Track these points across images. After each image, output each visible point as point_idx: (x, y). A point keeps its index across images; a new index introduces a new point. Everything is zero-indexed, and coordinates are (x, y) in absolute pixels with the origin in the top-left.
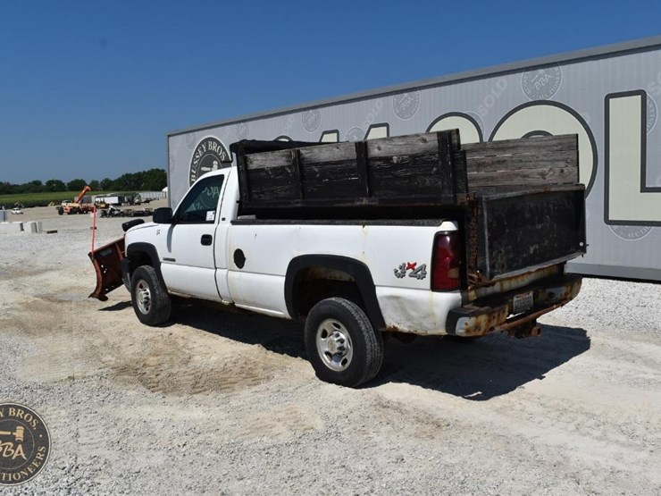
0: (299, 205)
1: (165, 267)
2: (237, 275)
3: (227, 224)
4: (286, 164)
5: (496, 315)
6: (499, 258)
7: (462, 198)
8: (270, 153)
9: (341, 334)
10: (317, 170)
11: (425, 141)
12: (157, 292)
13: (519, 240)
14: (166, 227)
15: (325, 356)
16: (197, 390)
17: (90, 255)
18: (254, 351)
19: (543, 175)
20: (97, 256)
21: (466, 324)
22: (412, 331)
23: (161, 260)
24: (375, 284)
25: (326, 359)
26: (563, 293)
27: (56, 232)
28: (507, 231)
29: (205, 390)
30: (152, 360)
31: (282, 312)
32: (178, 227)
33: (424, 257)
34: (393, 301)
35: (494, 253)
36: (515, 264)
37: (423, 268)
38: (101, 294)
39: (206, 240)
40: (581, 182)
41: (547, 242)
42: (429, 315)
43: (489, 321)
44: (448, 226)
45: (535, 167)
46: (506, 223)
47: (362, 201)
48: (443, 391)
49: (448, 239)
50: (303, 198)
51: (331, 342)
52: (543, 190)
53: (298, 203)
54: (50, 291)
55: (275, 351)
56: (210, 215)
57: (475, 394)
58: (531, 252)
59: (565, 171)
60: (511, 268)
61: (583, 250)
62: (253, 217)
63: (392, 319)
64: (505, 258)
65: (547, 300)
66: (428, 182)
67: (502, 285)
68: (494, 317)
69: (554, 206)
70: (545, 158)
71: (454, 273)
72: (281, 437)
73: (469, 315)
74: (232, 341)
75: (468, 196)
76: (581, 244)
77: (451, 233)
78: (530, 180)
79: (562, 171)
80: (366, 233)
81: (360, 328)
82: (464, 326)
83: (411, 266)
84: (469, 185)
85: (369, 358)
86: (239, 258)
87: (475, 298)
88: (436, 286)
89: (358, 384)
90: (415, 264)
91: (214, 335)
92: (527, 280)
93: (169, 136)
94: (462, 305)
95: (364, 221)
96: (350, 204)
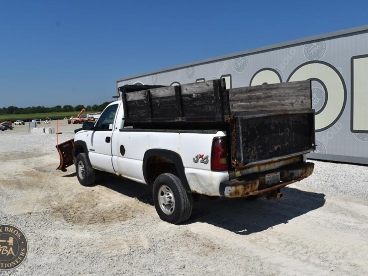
0: (150, 121)
1: (90, 154)
2: (122, 159)
3: (117, 131)
4: (144, 98)
5: (250, 186)
6: (252, 152)
7: (227, 118)
8: (136, 92)
9: (170, 194)
10: (158, 102)
11: (208, 85)
12: (87, 168)
13: (266, 142)
14: (91, 132)
15: (162, 205)
16: (91, 222)
17: (56, 146)
18: (132, 201)
19: (292, 104)
20: (60, 147)
21: (230, 190)
22: (204, 193)
23: (89, 150)
24: (184, 166)
25: (163, 208)
26: (300, 173)
27: (61, 133)
28: (258, 137)
29: (96, 222)
30: (76, 205)
31: (142, 180)
32: (96, 132)
33: (207, 152)
34: (193, 176)
35: (248, 150)
36: (264, 157)
37: (207, 157)
38: (63, 168)
39: (108, 140)
40: (313, 108)
41: (287, 143)
42: (211, 185)
43: (245, 189)
44: (221, 134)
45: (288, 99)
46: (257, 132)
47: (178, 119)
48: (225, 228)
49: (220, 141)
50: (152, 117)
51: (165, 197)
52: (283, 113)
53: (149, 120)
54: (42, 166)
55: (144, 202)
56: (111, 126)
57: (243, 231)
58: (276, 149)
59: (304, 101)
60: (260, 158)
61: (314, 148)
62: (132, 127)
63: (194, 187)
64: (256, 152)
65: (289, 177)
66: (210, 109)
67: (259, 169)
68: (248, 187)
69: (293, 122)
70: (293, 94)
71: (223, 161)
72: (123, 251)
73: (232, 186)
74: (124, 195)
75: (230, 117)
76: (313, 145)
77: (222, 138)
78: (285, 107)
79: (302, 102)
80: (180, 137)
81: (178, 191)
82: (229, 192)
83: (201, 156)
84: (231, 111)
85: (183, 208)
86: (122, 150)
87: (240, 175)
88: (214, 168)
89: (179, 222)
90: (203, 155)
91: (115, 192)
92: (277, 165)
93: (118, 82)
94: (230, 179)
95: (180, 131)
96: (172, 121)
